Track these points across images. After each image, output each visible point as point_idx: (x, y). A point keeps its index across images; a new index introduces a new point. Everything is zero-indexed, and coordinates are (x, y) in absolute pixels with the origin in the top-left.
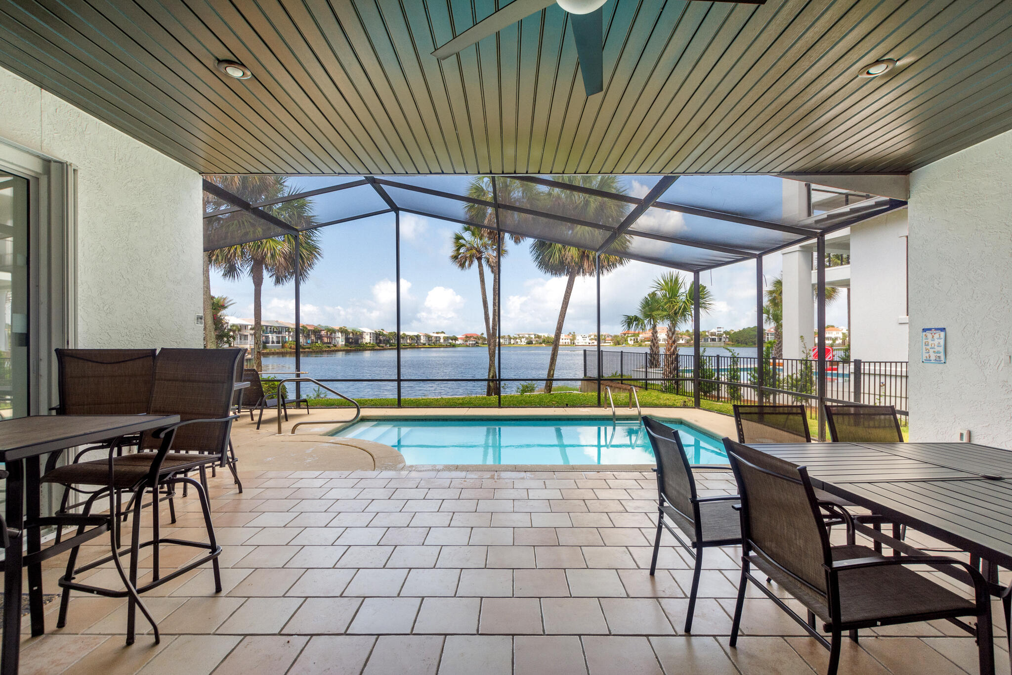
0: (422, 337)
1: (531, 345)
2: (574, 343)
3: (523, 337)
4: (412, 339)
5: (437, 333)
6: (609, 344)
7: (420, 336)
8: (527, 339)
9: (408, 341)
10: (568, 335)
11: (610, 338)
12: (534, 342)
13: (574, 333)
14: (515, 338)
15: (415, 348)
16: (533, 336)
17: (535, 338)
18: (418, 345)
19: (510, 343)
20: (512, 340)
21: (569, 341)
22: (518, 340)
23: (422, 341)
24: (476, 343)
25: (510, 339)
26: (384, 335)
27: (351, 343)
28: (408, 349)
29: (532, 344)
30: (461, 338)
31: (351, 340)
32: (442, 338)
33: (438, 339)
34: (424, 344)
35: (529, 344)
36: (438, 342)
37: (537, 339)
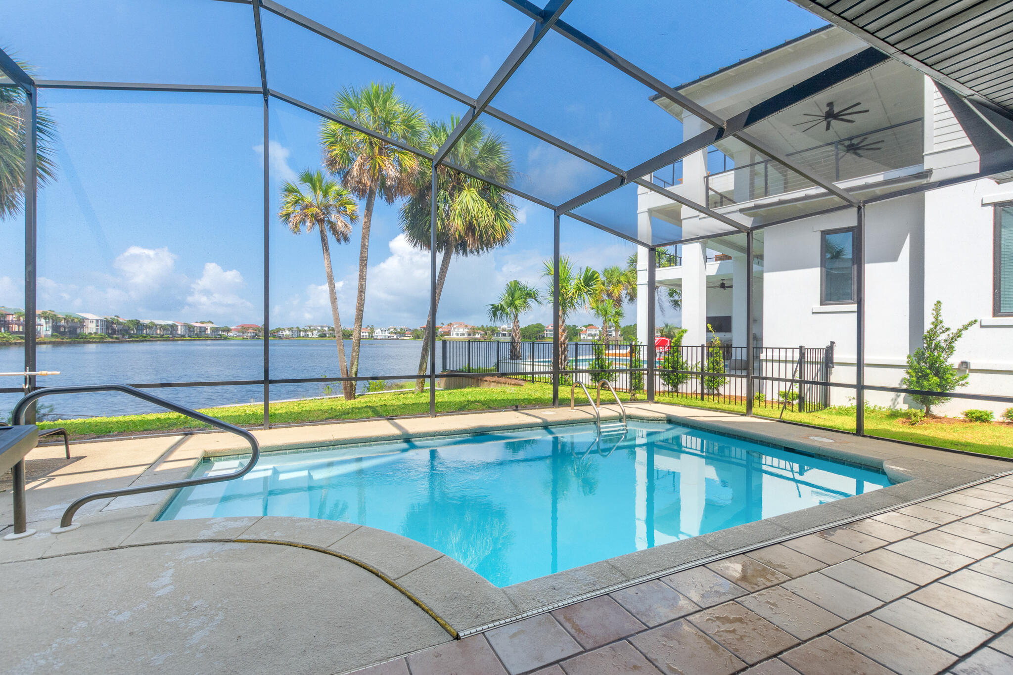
0: (179, 327)
1: (324, 338)
2: (372, 337)
3: (315, 330)
4: (164, 330)
5: (202, 323)
6: (408, 338)
7: (177, 326)
8: (319, 331)
9: (159, 332)
10: (366, 328)
11: (410, 332)
12: (328, 335)
13: (372, 326)
14: (305, 331)
15: (169, 340)
16: (326, 329)
17: (329, 330)
18: (173, 337)
19: (299, 336)
20: (302, 333)
21: (367, 334)
22: (310, 333)
23: (179, 332)
24: (256, 335)
25: (299, 331)
26: (119, 323)
27: (63, 333)
28: (159, 342)
29: (326, 337)
30: (235, 330)
31: (62, 329)
32: (209, 328)
33: (203, 329)
34: (184, 336)
35: (322, 337)
36: (203, 333)
37: (331, 332)
